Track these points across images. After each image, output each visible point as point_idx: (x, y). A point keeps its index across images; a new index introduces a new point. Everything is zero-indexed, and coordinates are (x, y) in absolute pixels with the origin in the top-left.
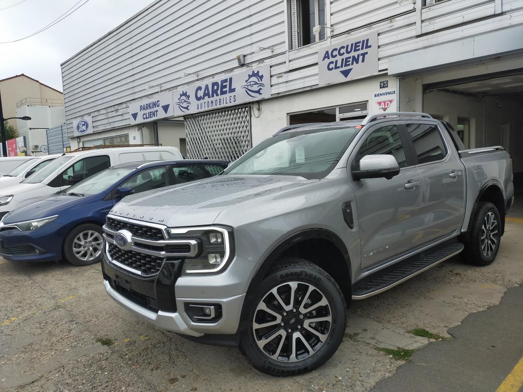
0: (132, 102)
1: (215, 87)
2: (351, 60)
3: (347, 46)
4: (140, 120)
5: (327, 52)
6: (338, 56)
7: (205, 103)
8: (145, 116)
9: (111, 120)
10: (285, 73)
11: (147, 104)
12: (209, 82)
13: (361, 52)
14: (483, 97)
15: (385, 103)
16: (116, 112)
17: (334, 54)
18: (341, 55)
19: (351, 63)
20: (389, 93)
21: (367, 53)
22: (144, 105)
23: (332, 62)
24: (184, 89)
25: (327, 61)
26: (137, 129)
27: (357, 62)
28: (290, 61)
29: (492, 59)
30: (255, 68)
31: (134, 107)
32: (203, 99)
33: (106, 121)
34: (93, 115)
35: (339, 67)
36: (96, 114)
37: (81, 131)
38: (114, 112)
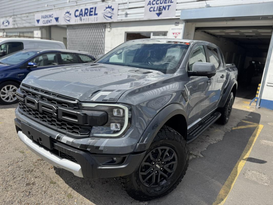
0: (37, 12)
1: (86, 11)
2: (162, 8)
4: (41, 24)
5: (150, 2)
6: (155, 4)
8: (44, 22)
9: (23, 22)
10: (126, 9)
11: (46, 15)
12: (83, 8)
13: (167, 4)
15: (176, 33)
17: (153, 3)
18: (157, 4)
20: (179, 29)
21: (170, 6)
22: (44, 16)
23: (152, 7)
24: (68, 9)
25: (149, 6)
26: (39, 29)
27: (165, 9)
28: (129, 3)
29: (231, 19)
30: (110, 3)
31: (38, 16)
32: (79, 17)
33: (21, 22)
34: (13, 17)
35: (155, 11)
36: (15, 17)
37: (5, 26)
38: (26, 17)
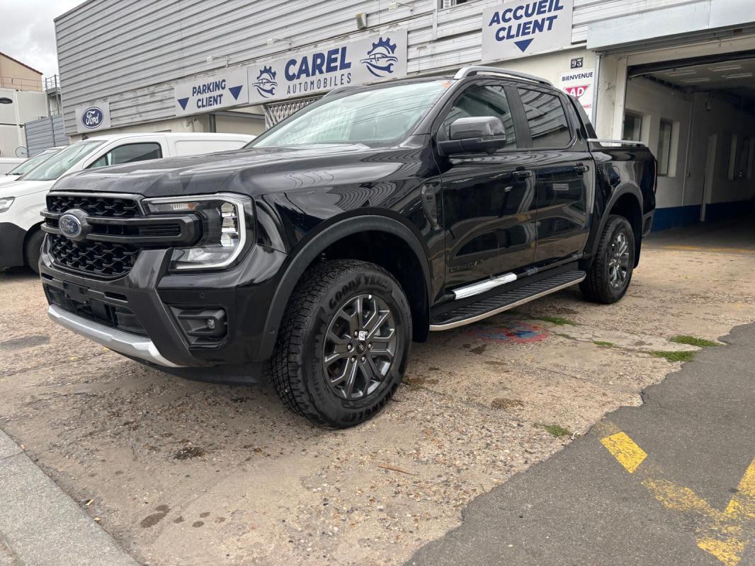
0: (179, 81)
1: (319, 61)
2: (532, 26)
3: (528, 6)
4: (192, 109)
5: (497, 14)
6: (513, 19)
7: (300, 84)
8: (200, 103)
9: (141, 109)
10: (430, 42)
11: (204, 86)
12: (309, 53)
13: (547, 15)
14: (692, 92)
15: (576, 89)
16: (151, 97)
17: (507, 17)
18: (516, 18)
19: (531, 30)
20: (584, 76)
21: (556, 17)
22: (199, 87)
23: (503, 29)
24: (269, 62)
25: (496, 27)
26: (185, 123)
27: (541, 30)
28: (438, 25)
30: (384, 33)
31: (183, 90)
32: (298, 77)
33: (134, 110)
34: (110, 100)
35: (513, 37)
36: (117, 98)
37: (90, 125)
38: (148, 97)
